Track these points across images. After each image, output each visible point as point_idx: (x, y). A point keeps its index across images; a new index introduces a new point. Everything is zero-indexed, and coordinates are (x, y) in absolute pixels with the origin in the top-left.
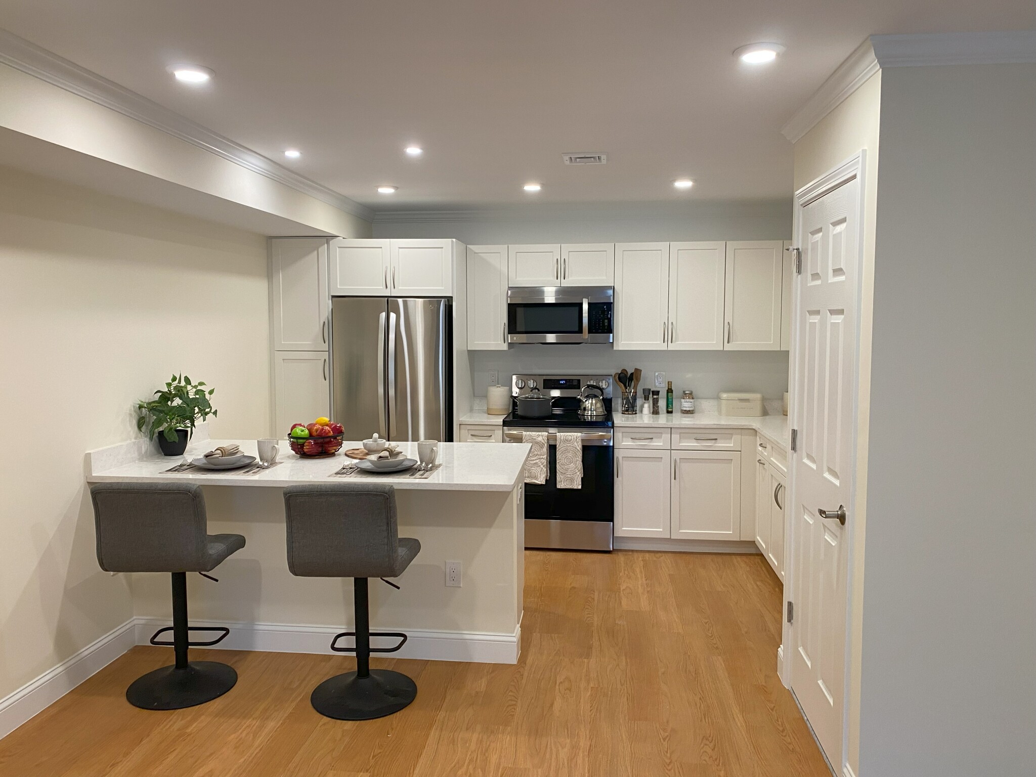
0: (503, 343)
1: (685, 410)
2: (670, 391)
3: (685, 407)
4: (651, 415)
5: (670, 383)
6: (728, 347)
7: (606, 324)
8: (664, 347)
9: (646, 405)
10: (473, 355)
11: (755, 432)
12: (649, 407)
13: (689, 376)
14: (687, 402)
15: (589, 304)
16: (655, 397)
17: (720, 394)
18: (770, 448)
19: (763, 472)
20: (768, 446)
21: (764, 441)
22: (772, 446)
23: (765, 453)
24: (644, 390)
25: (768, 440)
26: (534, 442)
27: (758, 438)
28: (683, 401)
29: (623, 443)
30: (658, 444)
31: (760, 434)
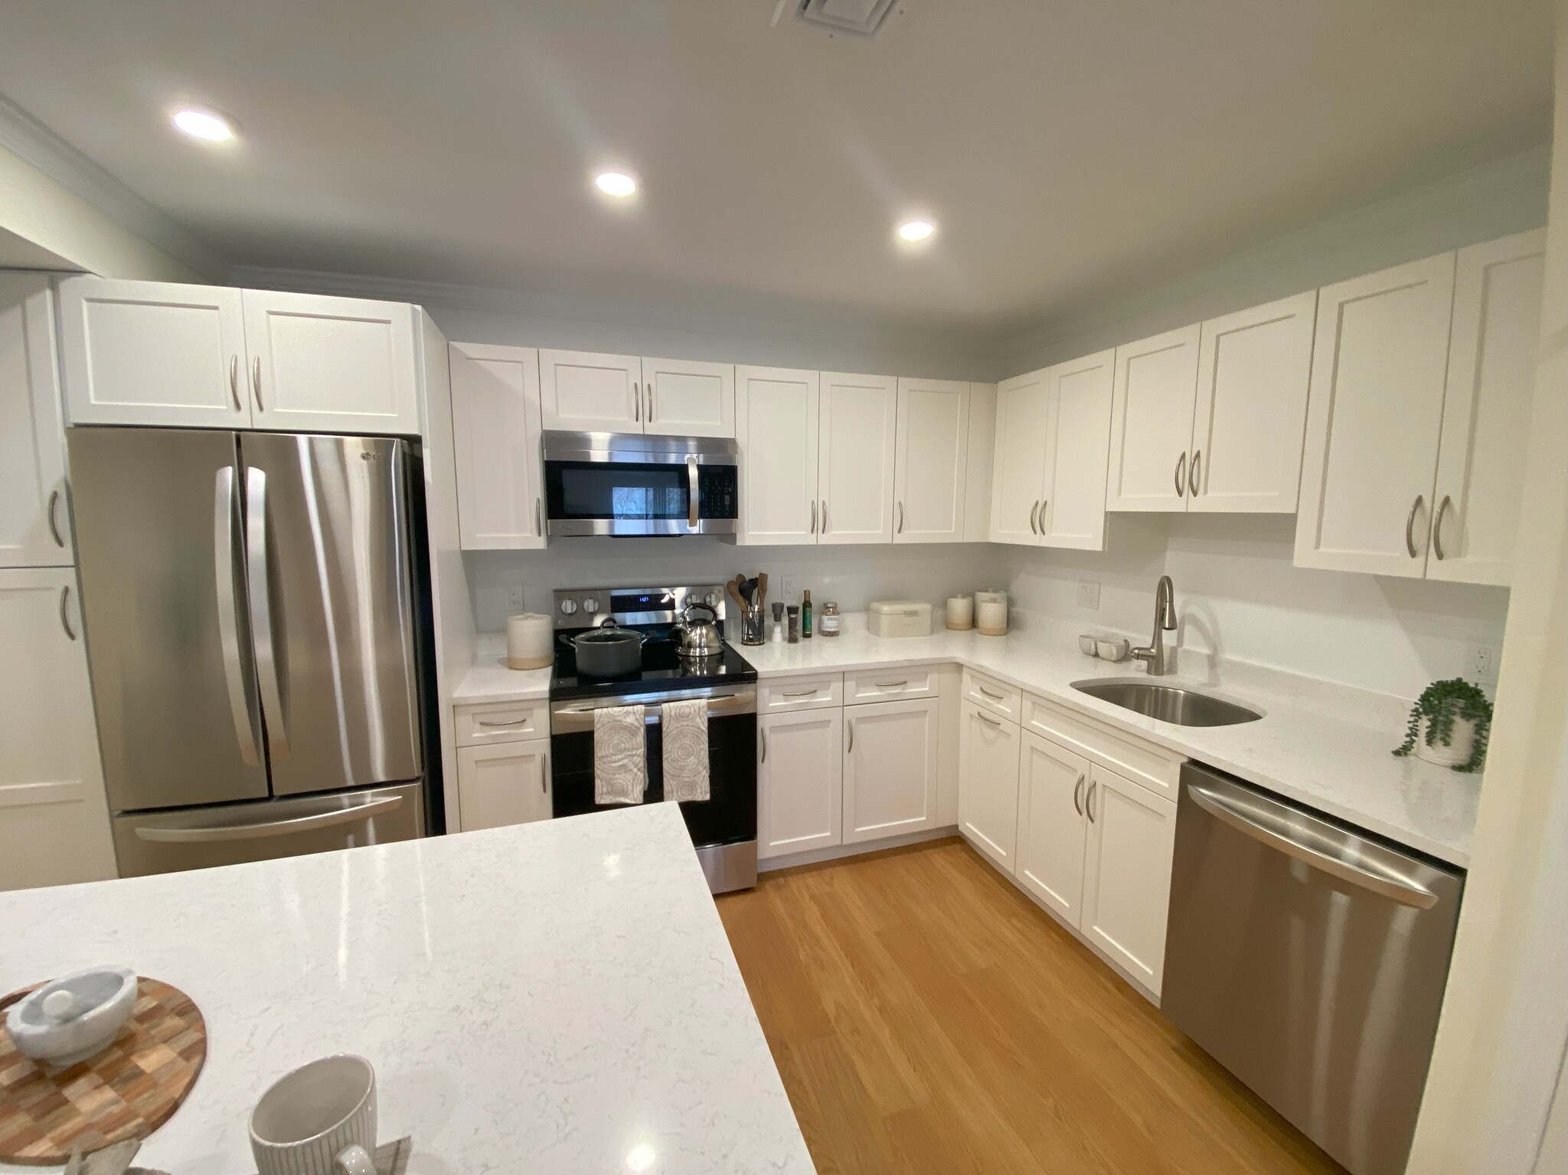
0: (536, 535)
1: (829, 632)
2: (807, 604)
3: (829, 627)
4: (790, 644)
5: (807, 593)
6: (900, 539)
7: (727, 503)
8: (810, 540)
9: (778, 630)
10: (474, 562)
11: (959, 667)
12: (782, 631)
13: (827, 580)
14: (831, 619)
15: (699, 467)
16: (793, 616)
17: (874, 605)
18: (1028, 705)
19: (989, 733)
20: (1016, 698)
21: (996, 688)
22: (1034, 703)
23: (1003, 707)
24: (774, 606)
25: (1022, 689)
26: (618, 727)
27: (966, 677)
28: (825, 618)
29: (771, 705)
30: (823, 698)
31: (979, 673)
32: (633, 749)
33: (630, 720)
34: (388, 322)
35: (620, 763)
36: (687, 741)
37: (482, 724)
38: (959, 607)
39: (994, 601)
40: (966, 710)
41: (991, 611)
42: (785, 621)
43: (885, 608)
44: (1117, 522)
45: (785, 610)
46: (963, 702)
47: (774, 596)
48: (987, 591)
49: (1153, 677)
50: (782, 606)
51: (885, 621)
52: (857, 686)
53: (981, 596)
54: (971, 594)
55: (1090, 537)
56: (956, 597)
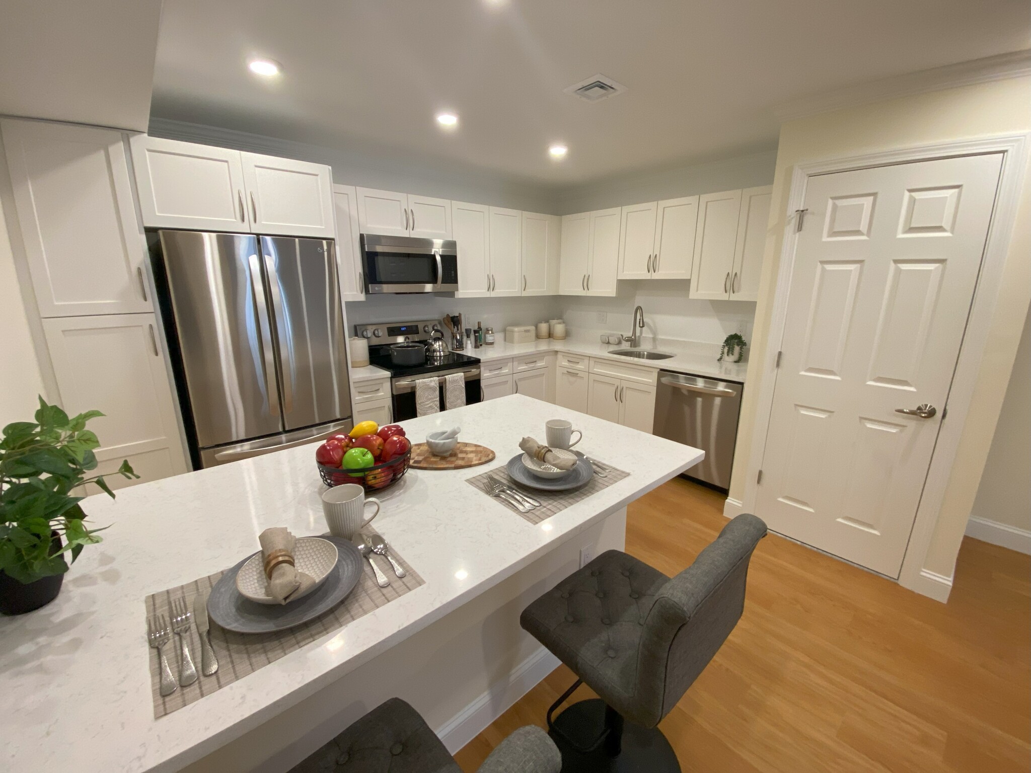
0: (360, 293)
1: (490, 343)
2: (480, 328)
3: (490, 340)
4: (474, 349)
5: (479, 323)
6: (525, 294)
7: (453, 275)
8: (487, 295)
9: (469, 342)
11: (556, 352)
12: (471, 343)
13: (485, 316)
14: (491, 336)
15: (442, 256)
16: (477, 334)
17: (509, 328)
18: (592, 362)
19: (572, 379)
20: (586, 361)
21: (575, 358)
22: (595, 362)
23: (580, 366)
24: (466, 330)
25: (589, 357)
26: (428, 388)
27: (560, 356)
28: (487, 335)
29: (485, 375)
30: (505, 371)
31: (566, 354)
32: (435, 398)
33: (433, 384)
34: (317, 175)
35: (429, 405)
36: (457, 393)
37: (359, 392)
38: (544, 327)
39: (560, 323)
40: (559, 371)
41: (559, 328)
42: (472, 337)
43: (516, 329)
44: (623, 285)
45: (472, 332)
46: (558, 368)
47: (465, 325)
48: (554, 319)
49: (633, 348)
50: (471, 330)
51: (516, 335)
52: (518, 364)
53: (553, 322)
54: (547, 321)
55: (609, 290)
56: (542, 323)
